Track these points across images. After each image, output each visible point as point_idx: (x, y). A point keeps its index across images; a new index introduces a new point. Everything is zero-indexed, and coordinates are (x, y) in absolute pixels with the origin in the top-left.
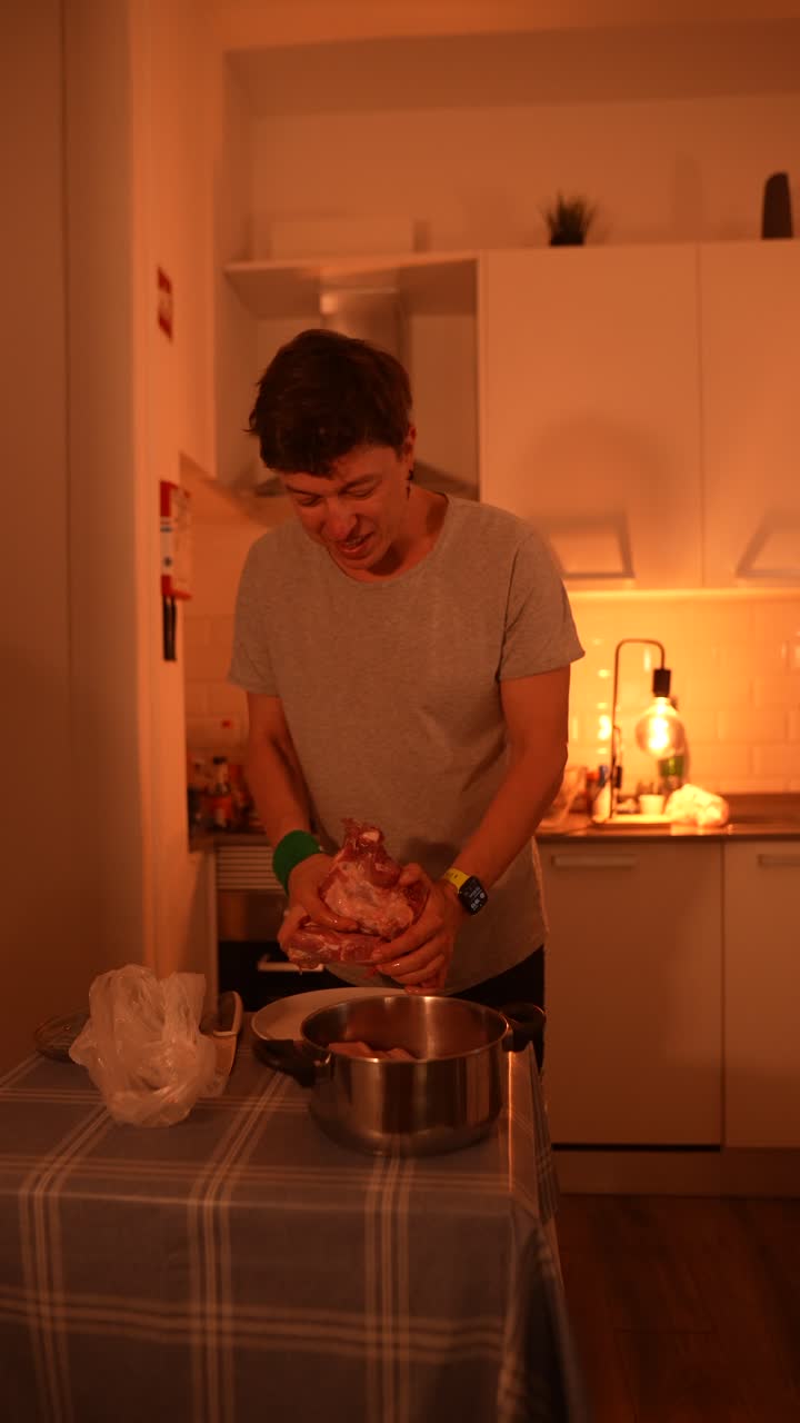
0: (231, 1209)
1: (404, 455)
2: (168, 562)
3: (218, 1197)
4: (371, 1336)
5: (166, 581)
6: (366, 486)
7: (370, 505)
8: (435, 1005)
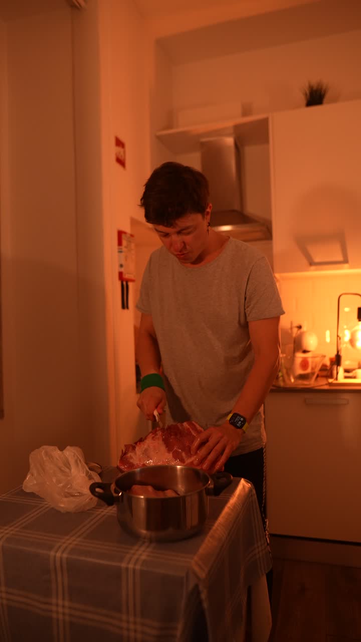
0: (67, 559)
1: (206, 216)
2: (121, 266)
3: (63, 552)
4: (124, 625)
5: (121, 274)
6: (189, 230)
7: (188, 238)
8: (181, 469)
